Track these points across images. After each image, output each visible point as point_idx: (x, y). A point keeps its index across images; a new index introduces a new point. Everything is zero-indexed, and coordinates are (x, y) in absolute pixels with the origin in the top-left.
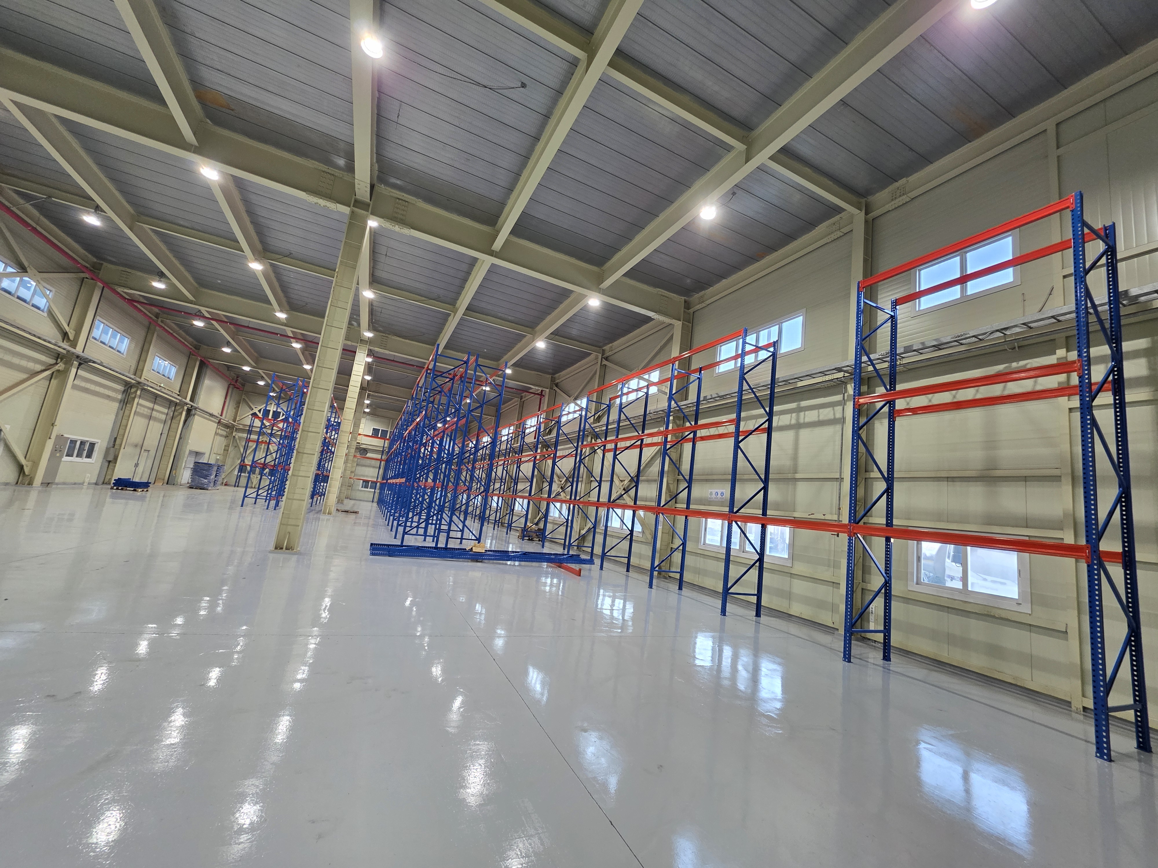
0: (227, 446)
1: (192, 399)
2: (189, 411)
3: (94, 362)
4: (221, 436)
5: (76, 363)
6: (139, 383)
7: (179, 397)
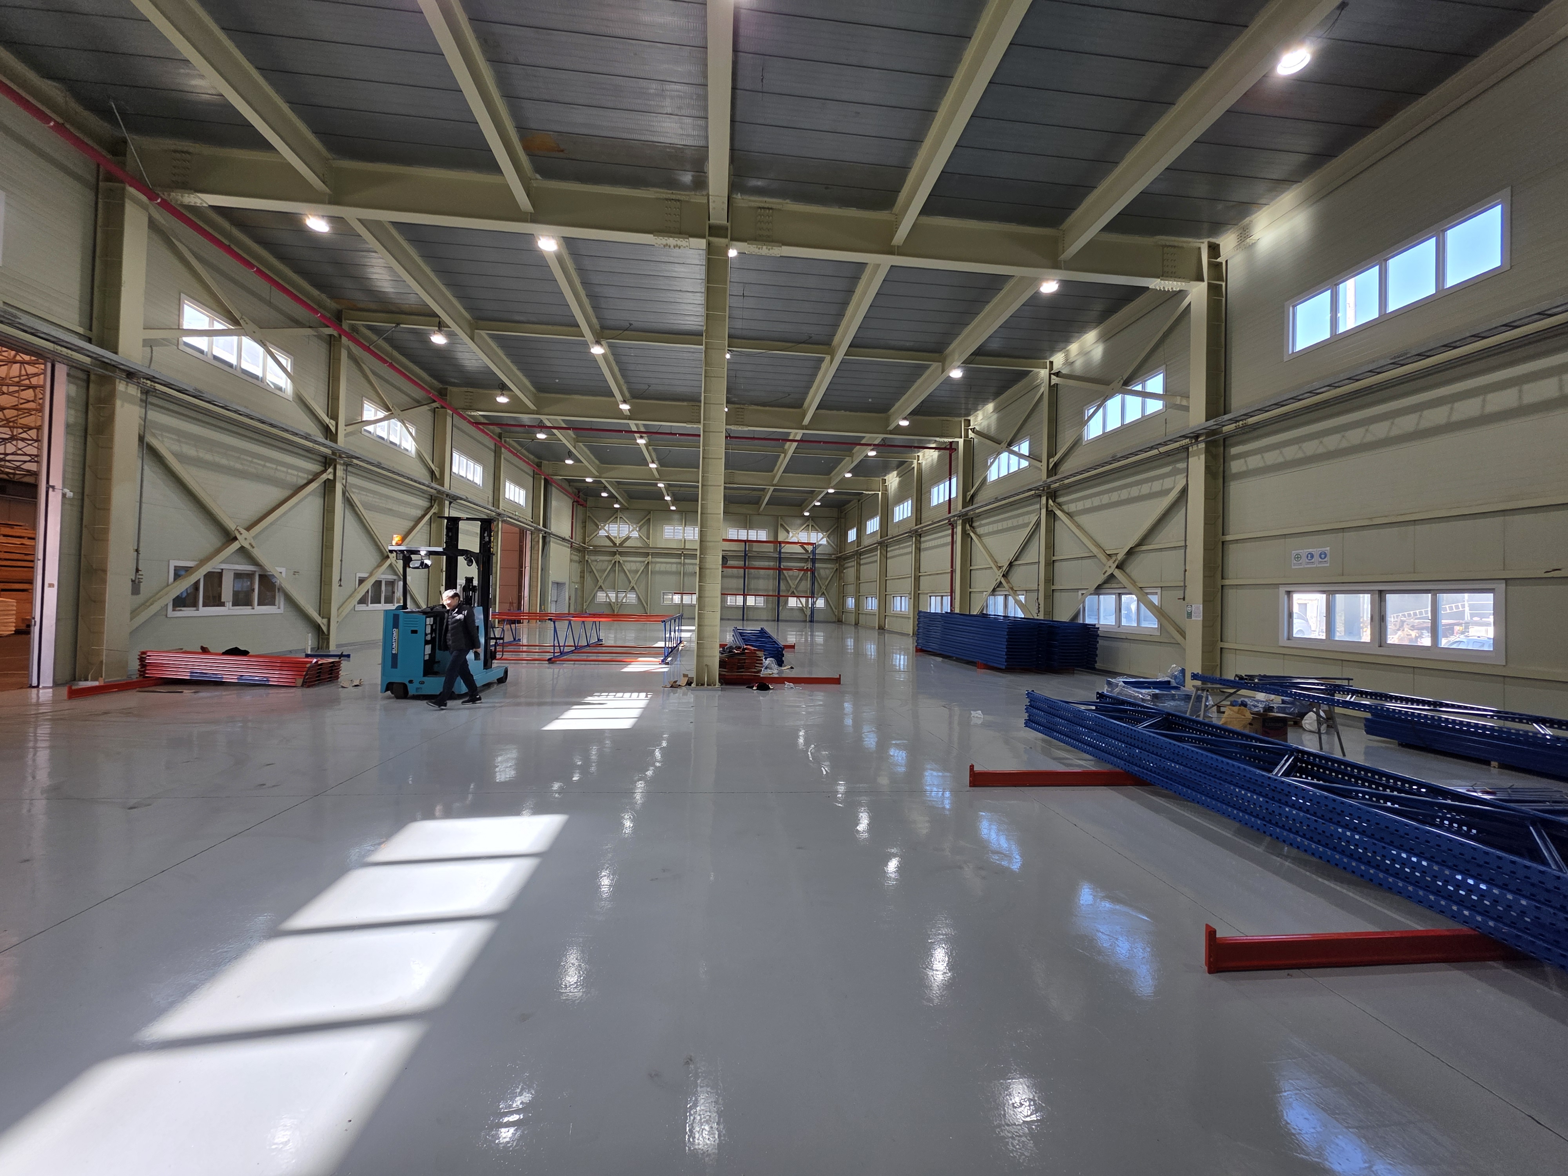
0: (582, 572)
1: (544, 526)
2: (544, 538)
3: (461, 499)
4: (576, 561)
5: (447, 503)
6: (499, 514)
7: (533, 524)
